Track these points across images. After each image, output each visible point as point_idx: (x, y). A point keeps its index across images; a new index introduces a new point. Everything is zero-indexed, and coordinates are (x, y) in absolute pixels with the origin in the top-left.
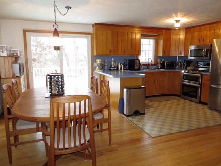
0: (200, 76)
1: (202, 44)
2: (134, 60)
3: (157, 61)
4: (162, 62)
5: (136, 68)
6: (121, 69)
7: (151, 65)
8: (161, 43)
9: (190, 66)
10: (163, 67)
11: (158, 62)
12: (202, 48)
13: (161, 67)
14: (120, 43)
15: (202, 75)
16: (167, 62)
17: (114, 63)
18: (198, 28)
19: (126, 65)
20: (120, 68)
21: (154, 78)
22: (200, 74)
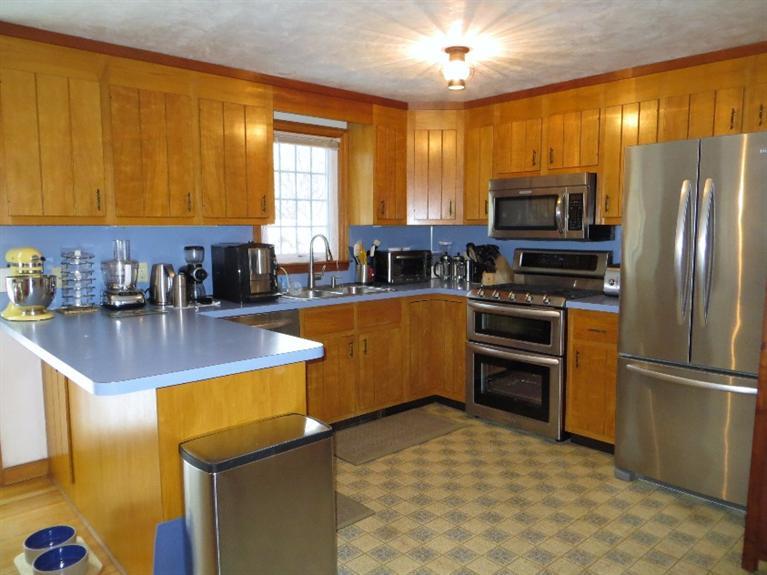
0: (556, 319)
1: (544, 172)
2: (244, 247)
3: (351, 249)
4: (372, 254)
5: (256, 289)
6: (171, 299)
7: (327, 270)
8: (366, 166)
9: (493, 271)
10: (378, 278)
11: (355, 254)
12: (553, 192)
13: (368, 277)
14: (161, 158)
15: (565, 310)
16: (394, 254)
17: (128, 268)
18: (525, 101)
19: (202, 275)
20: (168, 295)
21: (349, 333)
22: (557, 308)
